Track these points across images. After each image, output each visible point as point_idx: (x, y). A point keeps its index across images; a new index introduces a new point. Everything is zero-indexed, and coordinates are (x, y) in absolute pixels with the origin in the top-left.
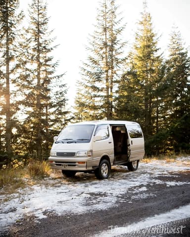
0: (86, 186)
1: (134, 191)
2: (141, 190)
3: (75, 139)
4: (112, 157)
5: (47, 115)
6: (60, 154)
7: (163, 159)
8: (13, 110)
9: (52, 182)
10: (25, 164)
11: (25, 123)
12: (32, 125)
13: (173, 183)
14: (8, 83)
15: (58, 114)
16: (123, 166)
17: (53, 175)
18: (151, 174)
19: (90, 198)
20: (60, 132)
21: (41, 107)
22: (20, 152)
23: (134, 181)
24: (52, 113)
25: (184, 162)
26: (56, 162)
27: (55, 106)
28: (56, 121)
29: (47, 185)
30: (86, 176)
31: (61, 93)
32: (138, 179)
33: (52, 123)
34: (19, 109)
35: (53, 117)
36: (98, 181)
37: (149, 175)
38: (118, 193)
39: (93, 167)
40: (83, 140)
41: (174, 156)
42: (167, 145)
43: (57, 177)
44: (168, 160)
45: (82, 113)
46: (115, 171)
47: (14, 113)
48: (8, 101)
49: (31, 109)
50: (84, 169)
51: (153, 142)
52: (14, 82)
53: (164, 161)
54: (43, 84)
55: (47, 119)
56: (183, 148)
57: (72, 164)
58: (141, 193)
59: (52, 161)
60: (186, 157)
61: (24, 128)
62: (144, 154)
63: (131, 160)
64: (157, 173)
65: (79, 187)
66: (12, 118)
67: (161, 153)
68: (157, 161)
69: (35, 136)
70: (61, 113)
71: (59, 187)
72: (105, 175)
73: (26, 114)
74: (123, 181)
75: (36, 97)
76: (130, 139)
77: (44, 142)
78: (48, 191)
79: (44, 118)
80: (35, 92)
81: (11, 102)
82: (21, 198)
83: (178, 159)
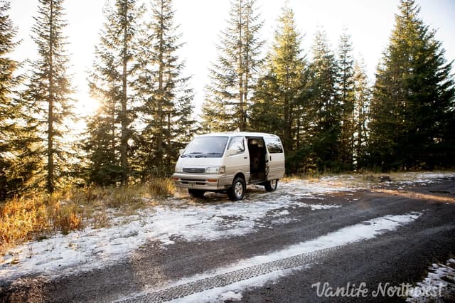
0: (217, 208)
1: (274, 214)
2: (282, 213)
3: (205, 153)
4: (247, 175)
5: (169, 124)
6: (187, 170)
7: (305, 179)
8: (130, 118)
9: (177, 202)
10: (143, 181)
11: (143, 134)
12: (152, 136)
13: (318, 207)
14: (125, 86)
15: (182, 124)
16: (258, 186)
17: (177, 195)
18: (292, 196)
19: (223, 222)
20: (186, 144)
21: (163, 114)
22: (138, 168)
23: (273, 203)
24: (176, 123)
25: (330, 183)
26: (182, 179)
27: (178, 114)
28: (180, 131)
29: (171, 206)
30: (216, 197)
31: (186, 99)
32: (278, 200)
33: (174, 134)
34: (136, 117)
35: (176, 127)
36: (231, 203)
37: (290, 197)
38: (256, 217)
39: (225, 186)
40: (214, 154)
41: (318, 175)
42: (309, 162)
43: (182, 197)
44: (312, 179)
45: (211, 123)
46: (250, 191)
47: (131, 121)
48: (124, 106)
49: (150, 117)
50: (215, 188)
51: (293, 159)
52: (132, 84)
53: (307, 181)
54: (165, 89)
55: (169, 129)
56: (328, 166)
57: (202, 181)
58: (283, 217)
59: (177, 178)
60: (332, 176)
61: (142, 139)
62: (284, 172)
63: (269, 179)
64: (299, 195)
65: (209, 209)
66: (128, 127)
67: (302, 172)
68: (299, 180)
69: (154, 149)
70: (185, 123)
71: (185, 208)
72: (239, 195)
73: (146, 122)
74: (260, 203)
75: (156, 103)
76: (269, 154)
77: (165, 156)
78: (173, 212)
79: (166, 127)
80: (156, 98)
81: (128, 108)
82: (142, 221)
83: (323, 178)
